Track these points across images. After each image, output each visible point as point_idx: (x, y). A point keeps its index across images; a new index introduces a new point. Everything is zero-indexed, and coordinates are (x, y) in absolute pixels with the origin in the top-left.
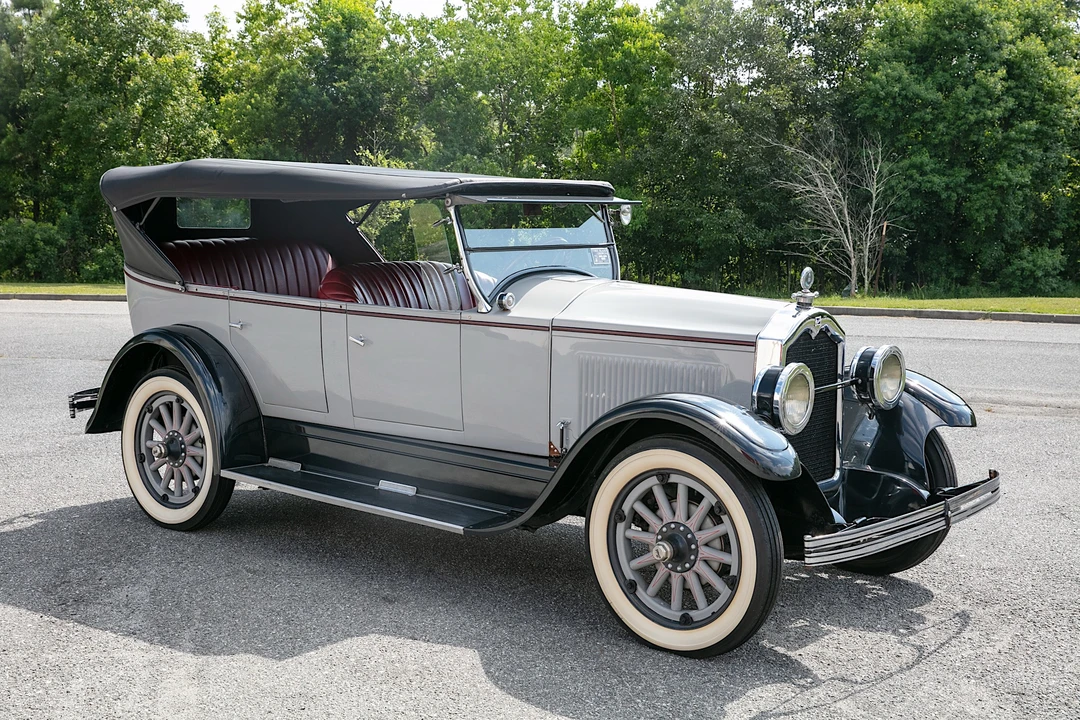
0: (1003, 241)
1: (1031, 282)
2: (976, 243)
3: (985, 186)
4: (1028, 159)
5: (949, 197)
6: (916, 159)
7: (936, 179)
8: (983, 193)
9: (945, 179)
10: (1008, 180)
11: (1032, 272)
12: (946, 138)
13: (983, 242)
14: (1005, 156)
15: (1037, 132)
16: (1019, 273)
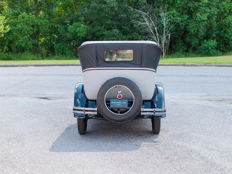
0: (198, 38)
1: (207, 51)
2: (190, 39)
3: (193, 21)
4: (205, 12)
5: (182, 24)
6: (172, 12)
7: (179, 18)
8: (193, 23)
9: (181, 18)
10: (200, 19)
11: (208, 48)
12: (180, 5)
13: (192, 38)
14: (198, 11)
15: (208, 3)
16: (204, 48)
